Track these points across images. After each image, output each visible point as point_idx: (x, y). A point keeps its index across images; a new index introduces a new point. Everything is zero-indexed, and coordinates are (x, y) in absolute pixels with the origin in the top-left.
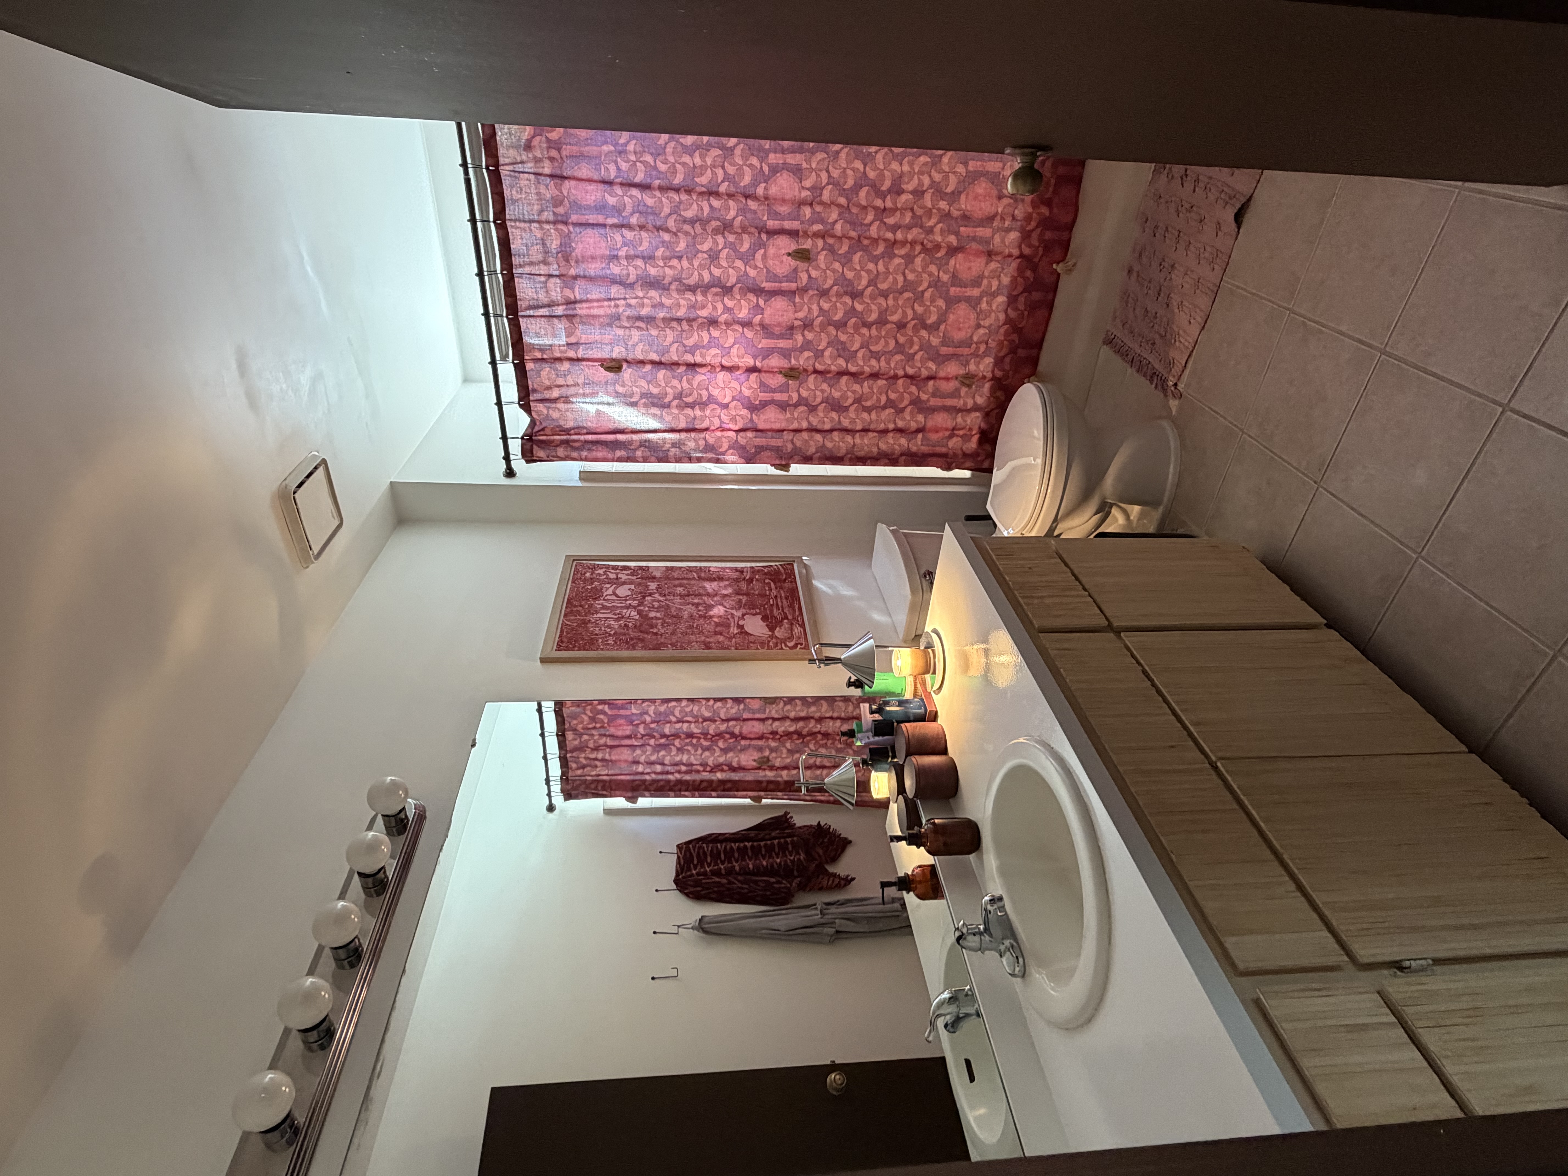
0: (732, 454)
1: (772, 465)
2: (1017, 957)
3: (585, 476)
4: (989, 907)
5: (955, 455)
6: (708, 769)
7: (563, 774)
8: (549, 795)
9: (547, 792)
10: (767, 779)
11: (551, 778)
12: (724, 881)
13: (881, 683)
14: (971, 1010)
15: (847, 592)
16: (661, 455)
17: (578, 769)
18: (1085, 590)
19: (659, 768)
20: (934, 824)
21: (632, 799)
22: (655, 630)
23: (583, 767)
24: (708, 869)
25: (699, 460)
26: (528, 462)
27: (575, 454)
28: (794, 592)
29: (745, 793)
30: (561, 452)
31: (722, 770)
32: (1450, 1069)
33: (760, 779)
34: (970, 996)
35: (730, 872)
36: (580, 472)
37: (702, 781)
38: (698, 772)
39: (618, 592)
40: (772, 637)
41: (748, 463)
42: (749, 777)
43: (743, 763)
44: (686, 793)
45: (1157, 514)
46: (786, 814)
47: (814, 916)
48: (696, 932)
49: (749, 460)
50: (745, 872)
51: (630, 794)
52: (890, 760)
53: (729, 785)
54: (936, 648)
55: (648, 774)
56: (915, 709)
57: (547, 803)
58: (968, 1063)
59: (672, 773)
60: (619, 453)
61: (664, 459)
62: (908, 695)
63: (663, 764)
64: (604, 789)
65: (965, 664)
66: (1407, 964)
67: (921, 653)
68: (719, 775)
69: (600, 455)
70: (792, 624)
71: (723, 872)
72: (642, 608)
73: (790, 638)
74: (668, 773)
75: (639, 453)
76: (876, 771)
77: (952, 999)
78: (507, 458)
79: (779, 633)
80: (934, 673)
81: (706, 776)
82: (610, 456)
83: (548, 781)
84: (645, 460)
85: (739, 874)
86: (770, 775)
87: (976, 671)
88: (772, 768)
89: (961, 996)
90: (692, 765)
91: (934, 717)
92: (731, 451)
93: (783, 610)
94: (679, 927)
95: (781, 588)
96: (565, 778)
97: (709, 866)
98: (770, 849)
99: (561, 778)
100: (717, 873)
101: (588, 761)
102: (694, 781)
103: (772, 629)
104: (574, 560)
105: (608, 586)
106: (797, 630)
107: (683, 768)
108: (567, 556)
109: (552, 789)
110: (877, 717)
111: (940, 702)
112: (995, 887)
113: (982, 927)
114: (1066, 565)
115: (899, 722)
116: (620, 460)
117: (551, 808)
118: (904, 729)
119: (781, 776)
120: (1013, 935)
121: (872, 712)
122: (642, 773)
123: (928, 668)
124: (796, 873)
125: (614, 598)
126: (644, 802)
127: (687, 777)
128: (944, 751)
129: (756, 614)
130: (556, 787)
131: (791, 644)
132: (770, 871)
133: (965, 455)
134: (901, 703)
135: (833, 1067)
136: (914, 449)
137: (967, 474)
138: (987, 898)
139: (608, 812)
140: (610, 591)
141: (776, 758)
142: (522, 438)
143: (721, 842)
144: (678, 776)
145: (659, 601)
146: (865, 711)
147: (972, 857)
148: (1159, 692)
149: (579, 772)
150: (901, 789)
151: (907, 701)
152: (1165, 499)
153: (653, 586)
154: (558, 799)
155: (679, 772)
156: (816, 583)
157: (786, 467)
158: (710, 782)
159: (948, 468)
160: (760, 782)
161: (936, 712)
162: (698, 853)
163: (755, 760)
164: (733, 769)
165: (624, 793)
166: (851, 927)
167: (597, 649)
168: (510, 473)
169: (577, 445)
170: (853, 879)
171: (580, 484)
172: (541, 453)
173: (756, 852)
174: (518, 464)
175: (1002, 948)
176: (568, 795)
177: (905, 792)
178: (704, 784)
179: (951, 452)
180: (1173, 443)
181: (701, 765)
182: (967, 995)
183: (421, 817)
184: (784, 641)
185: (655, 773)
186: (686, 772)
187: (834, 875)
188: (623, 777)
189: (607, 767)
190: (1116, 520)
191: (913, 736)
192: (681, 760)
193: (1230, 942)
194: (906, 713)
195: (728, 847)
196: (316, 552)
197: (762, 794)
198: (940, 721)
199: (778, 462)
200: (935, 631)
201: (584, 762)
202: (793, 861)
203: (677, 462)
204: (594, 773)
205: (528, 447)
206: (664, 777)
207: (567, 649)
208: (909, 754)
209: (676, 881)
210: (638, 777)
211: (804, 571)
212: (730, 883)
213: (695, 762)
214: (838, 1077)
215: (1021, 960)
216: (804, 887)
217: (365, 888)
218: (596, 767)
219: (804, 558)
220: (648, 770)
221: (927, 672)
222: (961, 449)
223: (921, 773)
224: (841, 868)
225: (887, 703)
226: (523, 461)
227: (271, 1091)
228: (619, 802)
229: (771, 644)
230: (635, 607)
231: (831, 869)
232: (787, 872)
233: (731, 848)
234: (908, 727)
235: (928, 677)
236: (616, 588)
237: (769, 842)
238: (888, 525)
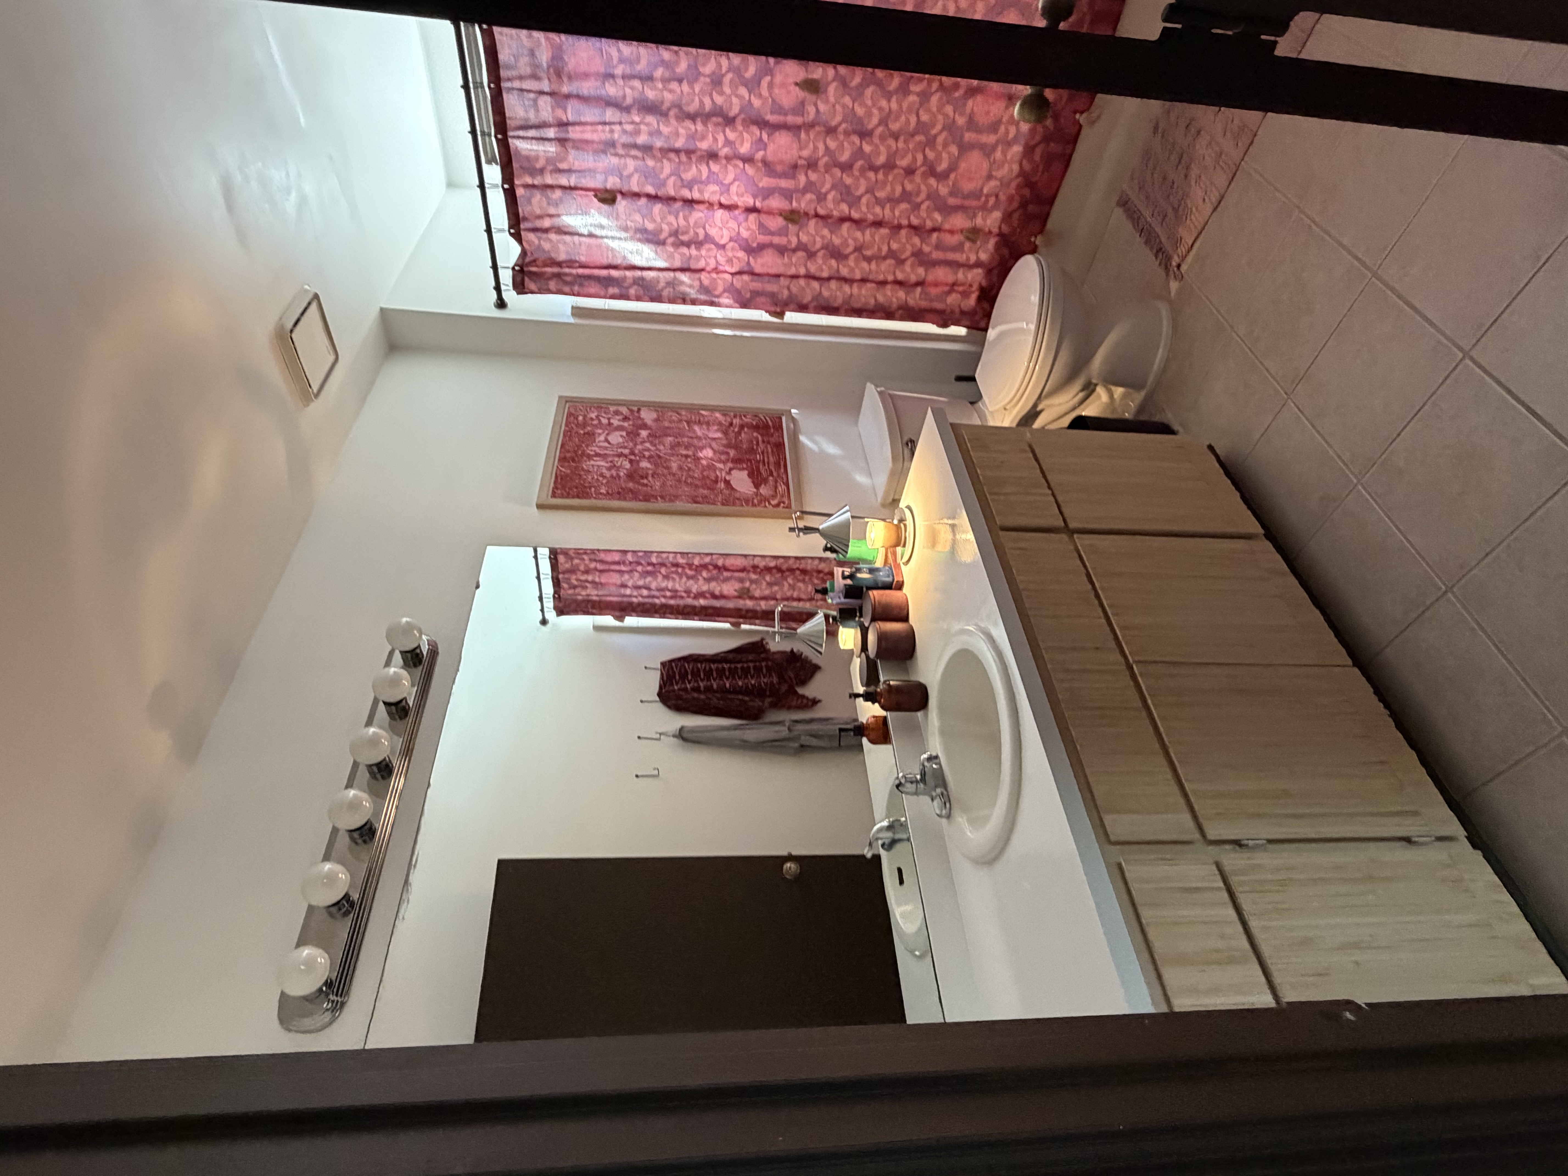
0: (727, 297)
1: (767, 311)
2: (945, 803)
3: (577, 311)
4: (926, 764)
5: (952, 312)
6: (692, 595)
7: (555, 592)
8: (542, 610)
9: (540, 607)
10: (747, 607)
11: (544, 596)
12: (702, 697)
13: (855, 550)
14: (904, 836)
15: (831, 449)
16: (654, 294)
17: (570, 588)
18: (1049, 487)
19: (645, 592)
20: (889, 685)
21: (620, 618)
22: (645, 481)
23: (575, 587)
24: (688, 686)
25: (694, 302)
26: (518, 293)
27: (567, 289)
28: (780, 446)
29: (725, 619)
30: (552, 285)
31: (705, 598)
32: (1253, 923)
33: (741, 607)
34: (904, 826)
35: (709, 689)
36: (573, 307)
37: (686, 606)
38: (682, 597)
39: (610, 438)
40: (757, 494)
41: (742, 307)
42: (730, 605)
43: (725, 592)
44: (670, 616)
45: (1140, 396)
46: (762, 640)
47: (783, 731)
48: (675, 739)
49: (745, 305)
50: (723, 690)
51: (617, 614)
52: (857, 619)
53: (710, 611)
54: (907, 523)
55: (636, 597)
56: (883, 577)
57: (541, 617)
58: (900, 871)
59: (658, 598)
60: (612, 290)
61: (658, 299)
62: (879, 564)
63: (649, 589)
64: (593, 607)
65: (933, 540)
66: (1246, 842)
67: (894, 528)
68: (702, 602)
69: (592, 291)
70: (776, 482)
71: (702, 689)
72: (633, 457)
73: (774, 497)
74: (654, 597)
75: (632, 291)
76: (844, 626)
77: (890, 828)
78: (498, 288)
79: (764, 490)
80: (904, 546)
81: (690, 601)
82: (602, 293)
83: (541, 598)
84: (638, 299)
85: (716, 692)
86: (749, 604)
87: (944, 546)
88: (752, 598)
89: (896, 824)
90: (676, 591)
91: (900, 586)
92: (726, 294)
93: (768, 466)
94: (660, 734)
95: (769, 442)
96: (557, 596)
97: (689, 683)
98: (746, 672)
99: (554, 597)
100: (697, 689)
101: (580, 583)
102: (678, 606)
103: (757, 486)
104: (567, 402)
105: (600, 431)
106: (781, 488)
107: (668, 594)
108: (560, 397)
109: (545, 605)
110: (849, 582)
111: (908, 573)
112: (935, 745)
113: (918, 777)
114: (1037, 460)
115: (869, 588)
116: (613, 297)
117: (544, 622)
118: (872, 597)
119: (760, 605)
120: (945, 785)
121: (844, 577)
122: (630, 596)
123: (899, 541)
124: (768, 693)
125: (606, 444)
126: (631, 621)
127: (672, 602)
128: (905, 619)
129: (743, 469)
130: (549, 604)
131: (774, 502)
132: (746, 691)
133: (963, 313)
134: (872, 571)
135: (790, 858)
136: (911, 302)
137: (961, 331)
138: (925, 756)
139: (598, 628)
140: (602, 438)
141: (755, 589)
142: (513, 269)
143: (701, 662)
144: (663, 600)
145: (649, 450)
146: (838, 576)
147: (920, 714)
148: (1097, 596)
149: (571, 592)
150: (864, 648)
151: (877, 570)
152: (1149, 383)
153: (644, 433)
154: (551, 615)
155: (665, 597)
156: (803, 439)
157: (781, 315)
158: (694, 607)
159: (945, 325)
160: (739, 610)
161: (903, 582)
162: (680, 671)
163: (736, 590)
164: (714, 597)
165: (613, 613)
166: (814, 742)
167: (590, 498)
168: (501, 304)
169: (568, 279)
170: (819, 701)
171: (572, 320)
172: (532, 286)
173: (733, 672)
174: (509, 295)
175: (934, 794)
176: (561, 611)
177: (867, 650)
178: (688, 610)
179: (948, 310)
180: (1166, 327)
181: (685, 592)
182: (902, 825)
183: (434, 652)
184: (766, 499)
185: (642, 597)
186: (672, 597)
187: (803, 697)
188: (611, 599)
189: (597, 589)
190: (1099, 397)
191: (879, 603)
192: (667, 587)
193: (1108, 819)
194: (876, 581)
195: (707, 668)
196: (315, 390)
197: (741, 620)
198: (906, 589)
199: (773, 309)
200: (909, 507)
201: (575, 582)
202: (766, 684)
203: (670, 303)
204: (584, 593)
205: (519, 279)
206: (650, 600)
207: (562, 496)
208: (874, 619)
209: (659, 695)
210: (625, 599)
211: (792, 426)
212: (708, 698)
213: (679, 589)
214: (793, 866)
215: (948, 805)
216: (775, 705)
217: (390, 713)
218: (587, 587)
219: (793, 411)
220: (635, 593)
221: (897, 544)
222: (960, 306)
223: (882, 637)
224: (809, 691)
225: (859, 570)
226: (515, 293)
227: (331, 879)
228: (608, 620)
229: (755, 501)
230: (626, 456)
231: (801, 691)
232: (760, 693)
233: (710, 668)
234: (874, 594)
235: (899, 550)
236: (608, 434)
237: (745, 665)
238: (876, 386)
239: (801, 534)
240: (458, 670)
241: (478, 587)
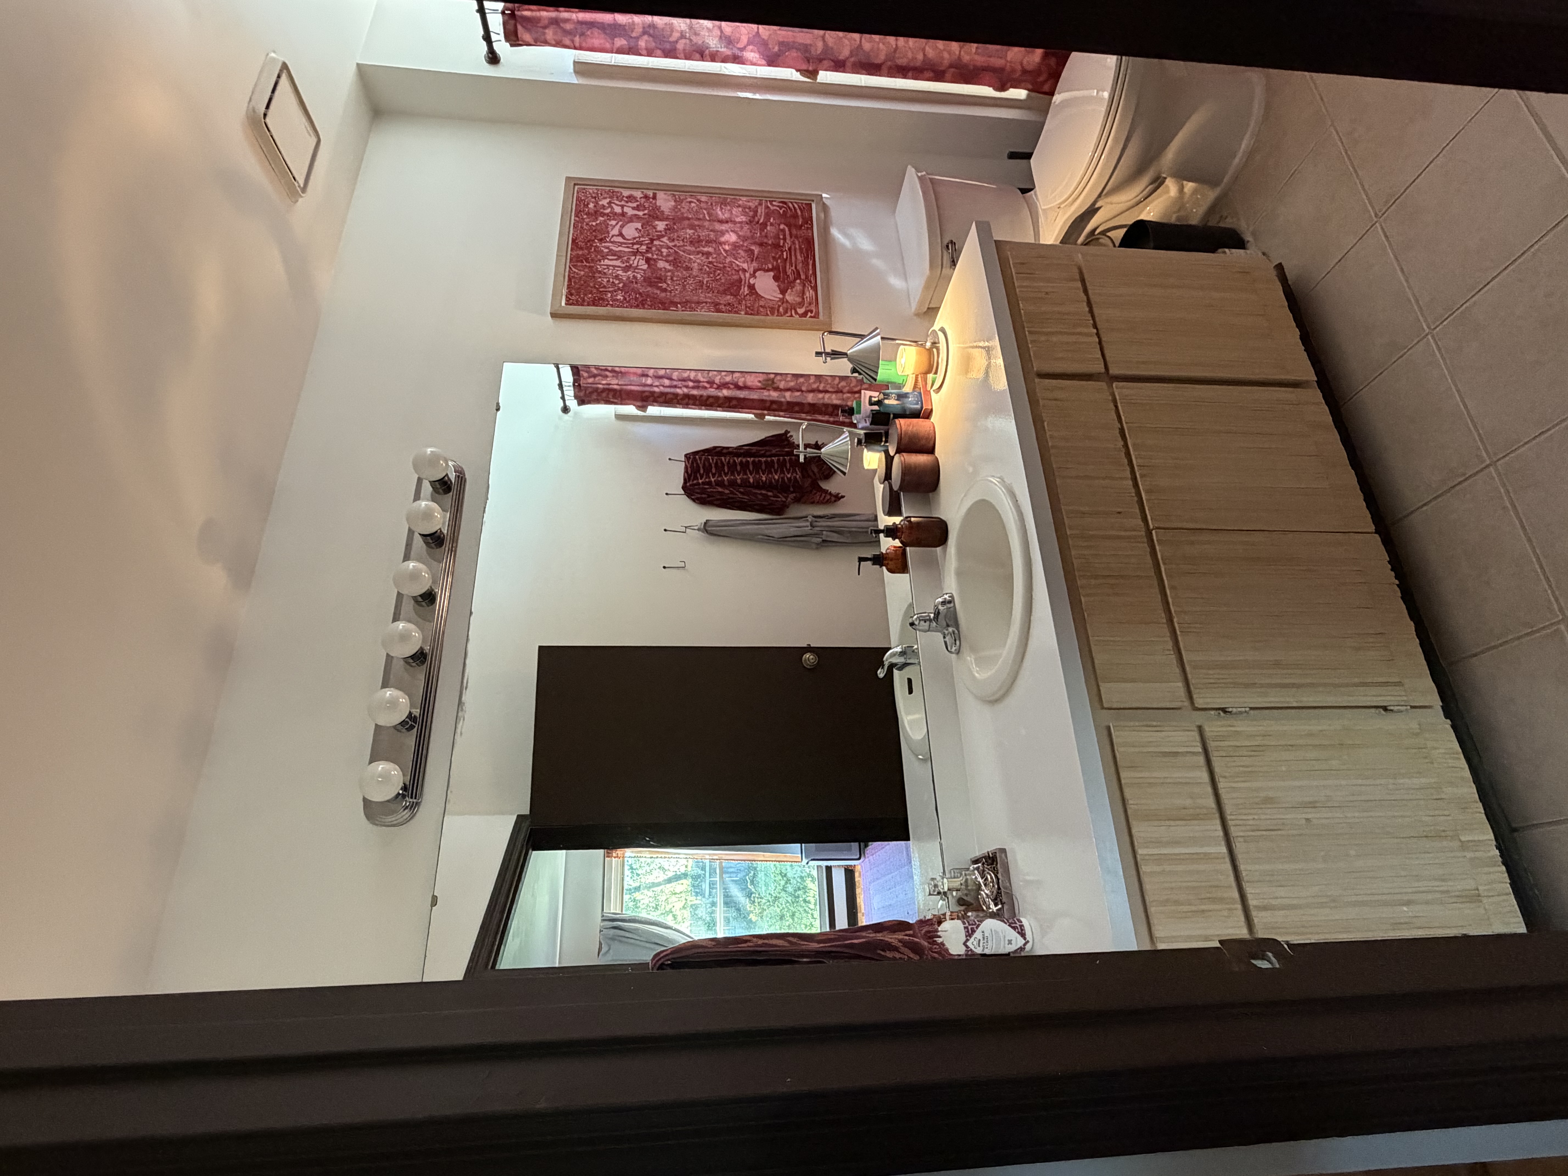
0: (752, 51)
1: (797, 70)
2: (955, 640)
3: (581, 68)
4: (940, 607)
5: (1013, 71)
6: (715, 386)
7: (575, 381)
8: (563, 398)
9: (560, 395)
10: (771, 398)
11: (563, 383)
12: (727, 491)
13: (884, 373)
14: (916, 661)
15: (865, 244)
16: (668, 46)
17: (590, 377)
18: (1095, 326)
19: (667, 382)
20: (910, 522)
21: (643, 408)
22: (664, 286)
23: (595, 376)
24: (713, 480)
25: (714, 57)
26: (512, 45)
27: (567, 42)
28: (810, 242)
29: (749, 410)
30: (550, 34)
31: (729, 388)
33: (764, 398)
34: (915, 653)
35: (732, 483)
36: (575, 62)
37: (709, 397)
38: (706, 388)
39: (624, 232)
40: (783, 301)
41: (769, 65)
42: (754, 396)
43: (749, 384)
44: (693, 407)
45: (1212, 195)
46: (787, 432)
47: (804, 527)
48: (700, 533)
49: (772, 62)
50: (745, 483)
51: (639, 404)
52: (883, 444)
53: (734, 402)
54: (940, 345)
55: (657, 386)
56: (911, 404)
57: (562, 404)
58: (910, 681)
59: (680, 388)
60: (620, 42)
61: (670, 53)
62: (907, 389)
63: (671, 379)
64: (614, 397)
65: (967, 364)
66: (1230, 710)
67: (926, 353)
68: (725, 392)
69: (596, 42)
70: (804, 285)
71: (726, 483)
72: (650, 255)
73: (801, 304)
74: (675, 387)
75: (642, 44)
76: (869, 450)
77: (903, 653)
78: (487, 37)
79: (790, 297)
80: (936, 373)
81: (712, 392)
82: (608, 46)
83: (561, 386)
84: (650, 54)
85: (740, 486)
86: (774, 395)
87: (977, 374)
88: (777, 389)
89: (909, 651)
90: (699, 382)
91: (928, 415)
92: (751, 47)
93: (796, 268)
94: (686, 527)
95: (796, 237)
96: (577, 385)
97: (714, 475)
98: (770, 466)
99: (574, 385)
100: (720, 484)
101: (599, 372)
102: (701, 396)
103: (783, 292)
104: (575, 184)
105: (613, 222)
106: (809, 293)
107: (691, 384)
108: (568, 179)
109: (565, 393)
110: (876, 408)
111: (937, 401)
112: (951, 585)
113: (932, 615)
114: (1086, 291)
115: (897, 416)
116: (620, 51)
117: (565, 410)
118: (898, 426)
119: (784, 397)
120: (957, 625)
121: (871, 403)
122: (651, 385)
123: (931, 368)
124: (792, 489)
125: (620, 239)
126: (653, 410)
127: (695, 392)
128: (931, 451)
129: (768, 270)
130: (570, 392)
131: (801, 311)
132: (769, 486)
133: (1025, 72)
134: (900, 397)
135: (809, 649)
136: (966, 58)
137: (1020, 94)
138: (940, 600)
139: (620, 417)
140: (615, 231)
141: (781, 381)
142: (503, 13)
143: (725, 455)
144: (685, 390)
145: (668, 247)
146: (864, 402)
147: (939, 549)
148: (1128, 455)
149: (591, 380)
150: (888, 476)
151: (905, 396)
152: (1225, 180)
153: (661, 225)
154: (572, 403)
155: (687, 387)
156: (835, 232)
157: (813, 74)
158: (717, 398)
159: (1002, 88)
160: (762, 401)
161: (932, 410)
162: (704, 464)
163: (760, 382)
164: (738, 387)
165: (635, 403)
166: (835, 537)
167: (607, 305)
168: (493, 58)
169: (568, 26)
170: (843, 497)
171: (574, 80)
172: (527, 37)
173: (757, 466)
174: (502, 46)
175: (946, 632)
176: (582, 402)
177: (891, 479)
178: (711, 400)
179: (1008, 68)
180: (1257, 109)
181: (708, 382)
182: (913, 651)
183: (461, 477)
184: (793, 307)
185: (663, 386)
186: (693, 388)
187: (826, 492)
188: (633, 388)
189: (617, 378)
190: (1168, 192)
191: (906, 433)
192: (689, 376)
193: (1104, 687)
194: (904, 409)
195: (731, 461)
196: (302, 183)
197: (766, 412)
198: (933, 419)
199: (804, 67)
200: (943, 330)
201: (595, 372)
202: (789, 479)
203: (686, 58)
204: (604, 382)
205: (511, 27)
206: (672, 390)
207: (577, 303)
208: (898, 451)
209: (684, 488)
210: (647, 389)
211: (822, 215)
212: (732, 493)
213: (702, 379)
214: (812, 657)
215: (958, 642)
216: (797, 500)
217: (427, 543)
218: (607, 376)
219: (824, 195)
220: (657, 383)
221: (929, 371)
222: (1021, 64)
223: (907, 470)
224: (831, 486)
225: (887, 396)
226: (508, 44)
228: (630, 409)
229: (781, 310)
230: (642, 254)
231: (825, 485)
232: (783, 488)
233: (734, 461)
234: (901, 423)
235: (930, 376)
236: (622, 227)
237: (769, 459)
238: (918, 170)
239: (828, 359)
240: (487, 499)
241: (498, 410)
